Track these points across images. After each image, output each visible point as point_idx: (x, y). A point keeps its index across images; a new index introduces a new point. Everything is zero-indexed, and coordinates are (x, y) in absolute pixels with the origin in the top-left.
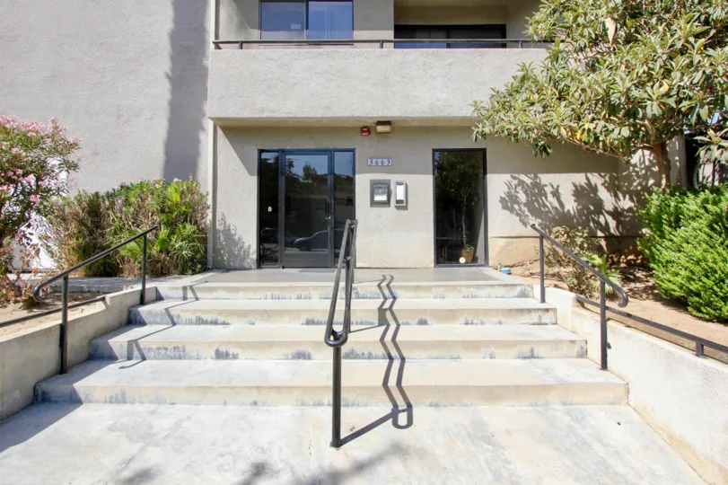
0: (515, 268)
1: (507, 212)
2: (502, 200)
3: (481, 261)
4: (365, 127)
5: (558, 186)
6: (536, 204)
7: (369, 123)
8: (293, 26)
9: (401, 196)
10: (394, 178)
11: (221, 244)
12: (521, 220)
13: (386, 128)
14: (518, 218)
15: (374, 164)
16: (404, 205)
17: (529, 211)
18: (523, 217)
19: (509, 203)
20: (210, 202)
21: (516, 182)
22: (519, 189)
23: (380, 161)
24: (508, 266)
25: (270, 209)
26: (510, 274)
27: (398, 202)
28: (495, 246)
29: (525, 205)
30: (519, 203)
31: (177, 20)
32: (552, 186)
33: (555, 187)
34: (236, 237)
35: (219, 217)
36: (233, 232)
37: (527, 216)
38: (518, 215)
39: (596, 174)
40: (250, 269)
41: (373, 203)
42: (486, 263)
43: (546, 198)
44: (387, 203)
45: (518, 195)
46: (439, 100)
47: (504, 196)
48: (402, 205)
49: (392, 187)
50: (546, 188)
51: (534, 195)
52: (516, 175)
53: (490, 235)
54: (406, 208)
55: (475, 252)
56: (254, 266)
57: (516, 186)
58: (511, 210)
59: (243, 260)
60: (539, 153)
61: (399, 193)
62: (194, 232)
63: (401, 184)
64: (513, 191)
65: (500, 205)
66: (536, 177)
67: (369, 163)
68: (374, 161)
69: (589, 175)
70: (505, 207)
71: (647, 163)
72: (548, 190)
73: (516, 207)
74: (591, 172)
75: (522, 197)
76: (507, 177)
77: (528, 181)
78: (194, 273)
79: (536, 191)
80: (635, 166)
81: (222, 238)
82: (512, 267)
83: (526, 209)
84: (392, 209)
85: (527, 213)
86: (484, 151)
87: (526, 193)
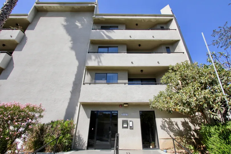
0: (168, 150)
1: (163, 130)
2: (161, 126)
3: (157, 147)
4: (121, 105)
5: (177, 122)
6: (171, 128)
7: (122, 104)
8: (103, 79)
9: (131, 125)
10: (129, 119)
11: (77, 141)
12: (168, 133)
13: (127, 105)
14: (166, 132)
15: (123, 115)
16: (132, 128)
17: (170, 130)
18: (168, 132)
19: (163, 127)
20: (75, 127)
21: (164, 121)
22: (165, 123)
23: (125, 114)
24: (166, 149)
25: (93, 129)
26: (167, 152)
27: (130, 127)
28: (161, 142)
29: (168, 128)
30: (166, 127)
31: (75, 79)
32: (175, 122)
33: (176, 122)
34: (82, 139)
35: (77, 131)
36: (81, 137)
37: (169, 132)
38: (166, 131)
39: (187, 118)
40: (84, 150)
41: (123, 127)
42: (159, 148)
43: (174, 126)
44: (127, 127)
45: (165, 125)
46: (140, 98)
47: (161, 125)
48: (131, 128)
49: (129, 122)
50: (173, 123)
51: (170, 125)
52: (164, 119)
53: (159, 138)
54: (133, 129)
55: (155, 144)
56: (86, 149)
57: (164, 122)
58: (164, 130)
59: (82, 147)
60: (169, 113)
61: (131, 124)
62: (70, 137)
63: (131, 121)
64: (164, 124)
65: (160, 128)
66: (170, 119)
67: (122, 115)
68: (123, 114)
69: (185, 119)
70: (162, 129)
71: (200, 115)
72: (174, 123)
73: (165, 128)
74: (185, 118)
75: (167, 126)
76: (161, 119)
77: (168, 120)
78: (68, 151)
79: (171, 124)
80: (197, 116)
81: (77, 139)
82: (167, 149)
83: (168, 129)
84: (128, 129)
85: (169, 131)
86: (154, 111)
87: (168, 124)
